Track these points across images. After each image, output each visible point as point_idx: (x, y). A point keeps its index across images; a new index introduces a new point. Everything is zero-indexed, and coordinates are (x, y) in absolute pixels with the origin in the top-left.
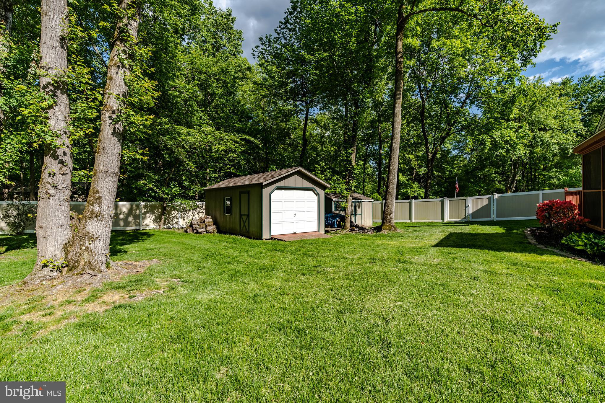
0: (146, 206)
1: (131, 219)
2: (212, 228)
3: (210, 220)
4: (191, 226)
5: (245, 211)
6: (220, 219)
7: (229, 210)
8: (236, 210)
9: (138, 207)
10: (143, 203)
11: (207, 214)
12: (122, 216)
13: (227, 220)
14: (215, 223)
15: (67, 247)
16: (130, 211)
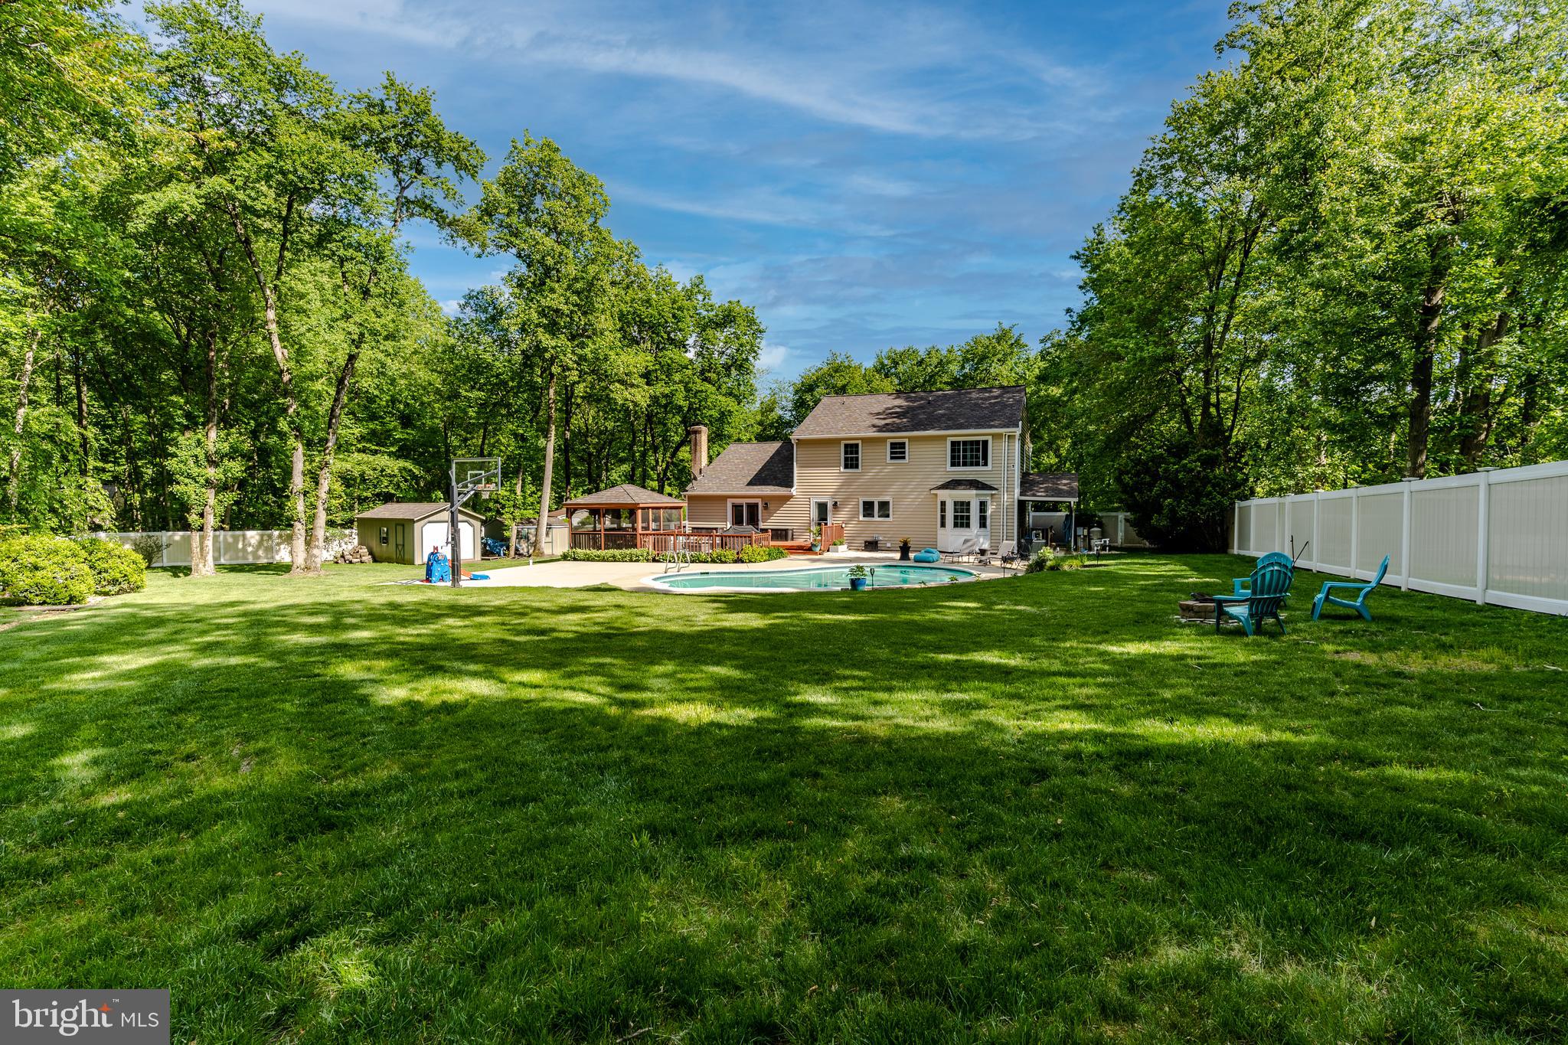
0: (280, 536)
1: (261, 553)
2: (367, 558)
3: (364, 550)
4: (343, 556)
5: (400, 541)
6: (376, 549)
7: (385, 540)
8: (392, 540)
9: (270, 537)
10: (276, 533)
11: (361, 543)
12: (250, 549)
13: (382, 549)
14: (371, 553)
15: (306, 560)
16: (261, 543)
